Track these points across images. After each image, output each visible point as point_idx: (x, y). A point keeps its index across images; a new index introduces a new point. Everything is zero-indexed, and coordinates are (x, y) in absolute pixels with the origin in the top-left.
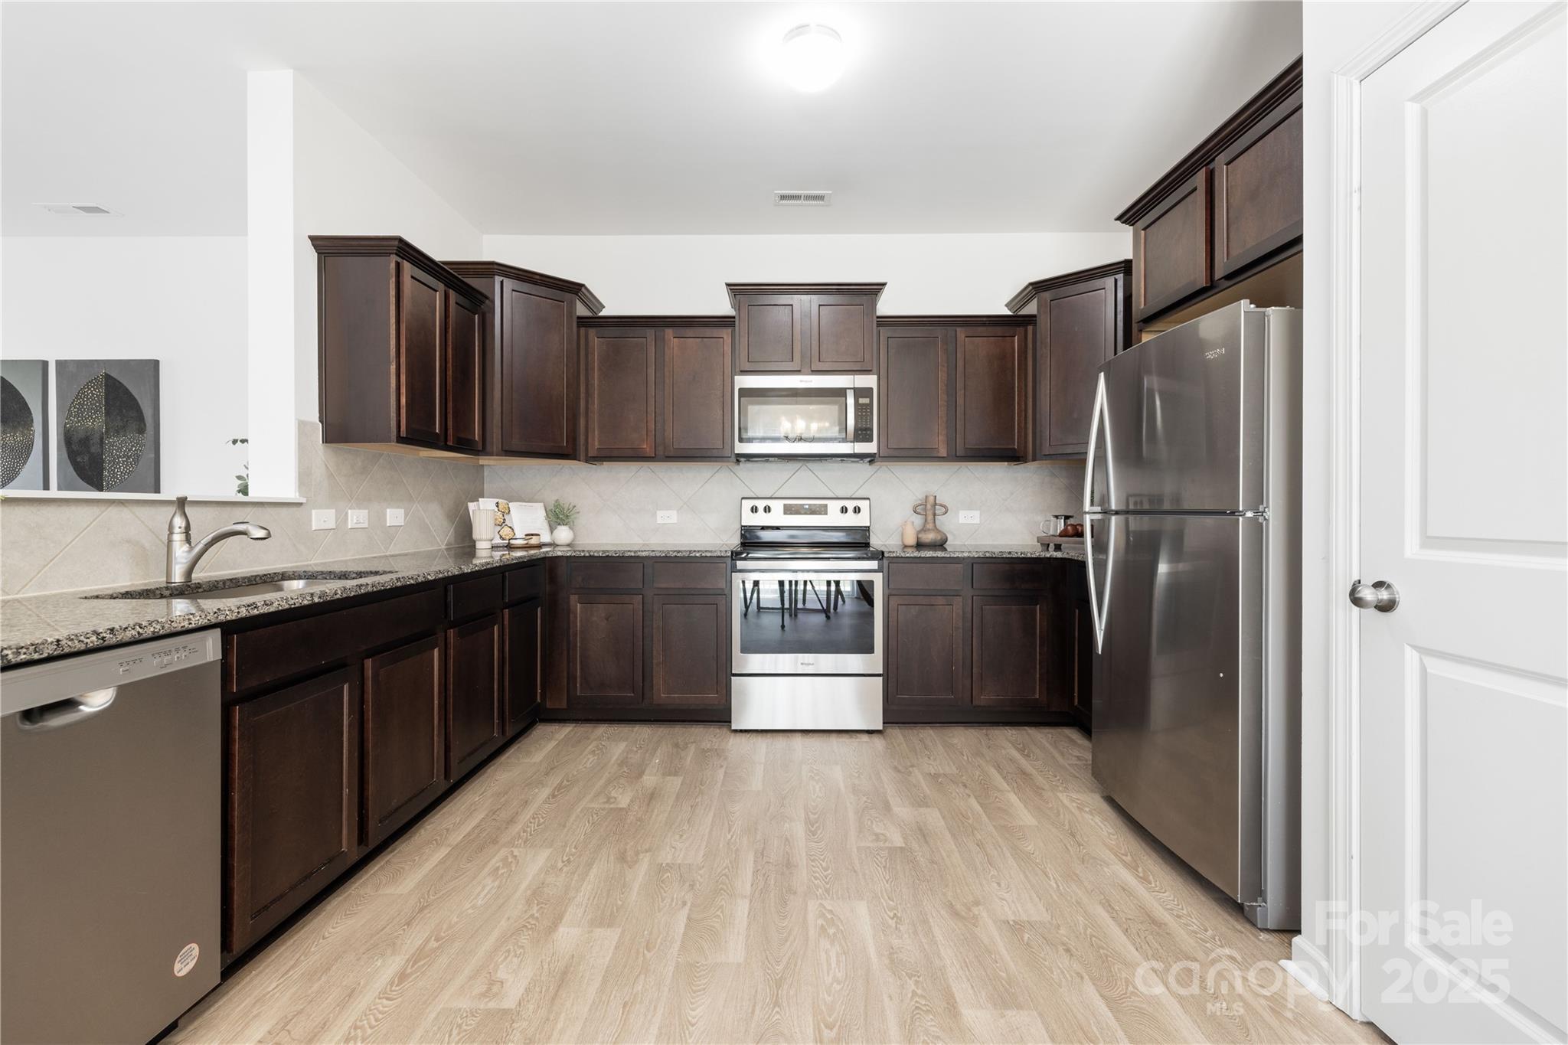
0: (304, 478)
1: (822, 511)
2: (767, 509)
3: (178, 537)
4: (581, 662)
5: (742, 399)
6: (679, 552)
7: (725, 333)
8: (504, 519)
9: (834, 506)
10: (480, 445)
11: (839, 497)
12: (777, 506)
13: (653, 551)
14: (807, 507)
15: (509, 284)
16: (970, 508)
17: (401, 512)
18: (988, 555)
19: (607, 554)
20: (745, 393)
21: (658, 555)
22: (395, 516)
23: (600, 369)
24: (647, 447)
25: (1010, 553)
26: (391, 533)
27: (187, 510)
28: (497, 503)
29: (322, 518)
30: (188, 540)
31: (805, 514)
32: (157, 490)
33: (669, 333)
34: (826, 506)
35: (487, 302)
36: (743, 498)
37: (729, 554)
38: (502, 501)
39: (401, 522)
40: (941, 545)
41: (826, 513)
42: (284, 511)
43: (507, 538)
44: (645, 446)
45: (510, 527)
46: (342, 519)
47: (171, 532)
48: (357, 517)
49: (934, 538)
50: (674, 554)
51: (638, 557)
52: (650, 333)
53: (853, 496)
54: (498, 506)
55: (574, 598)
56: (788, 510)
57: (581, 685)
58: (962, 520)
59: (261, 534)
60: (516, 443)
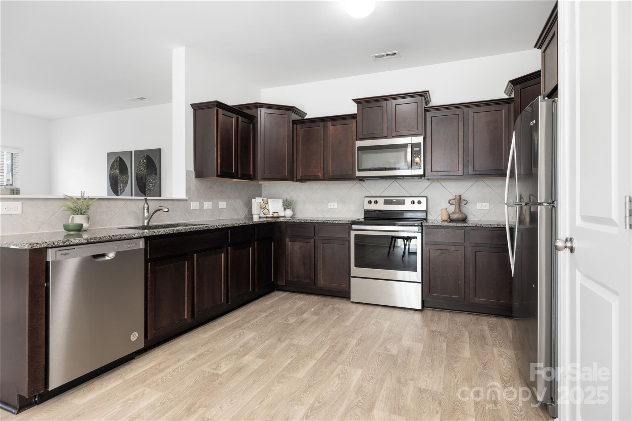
0: (188, 191)
1: (403, 203)
2: (376, 202)
3: (146, 211)
4: (290, 267)
5: (359, 152)
6: (329, 221)
7: (354, 122)
8: (265, 206)
9: (408, 201)
10: (253, 176)
11: (412, 196)
12: (381, 201)
13: (318, 220)
14: (395, 201)
15: (264, 110)
16: (483, 201)
17: (225, 203)
18: (478, 225)
19: (300, 221)
20: (360, 148)
21: (320, 222)
22: (222, 205)
23: (302, 142)
24: (320, 175)
25: (491, 225)
26: (221, 211)
27: (148, 202)
28: (263, 199)
29: (195, 205)
30: (148, 212)
31: (394, 204)
32: (160, 196)
33: (329, 124)
34: (404, 200)
35: (256, 118)
36: (365, 197)
37: (350, 222)
38: (265, 198)
39: (225, 207)
40: (464, 220)
41: (404, 204)
42: (181, 203)
43: (266, 214)
44: (320, 174)
45: (268, 209)
46: (202, 205)
47: (144, 209)
48: (208, 205)
49: (457, 217)
50: (327, 222)
51: (312, 222)
52: (322, 124)
53: (420, 196)
54: (263, 201)
55: (287, 239)
56: (386, 202)
57: (290, 276)
58: (478, 208)
59: (166, 210)
60: (267, 175)
